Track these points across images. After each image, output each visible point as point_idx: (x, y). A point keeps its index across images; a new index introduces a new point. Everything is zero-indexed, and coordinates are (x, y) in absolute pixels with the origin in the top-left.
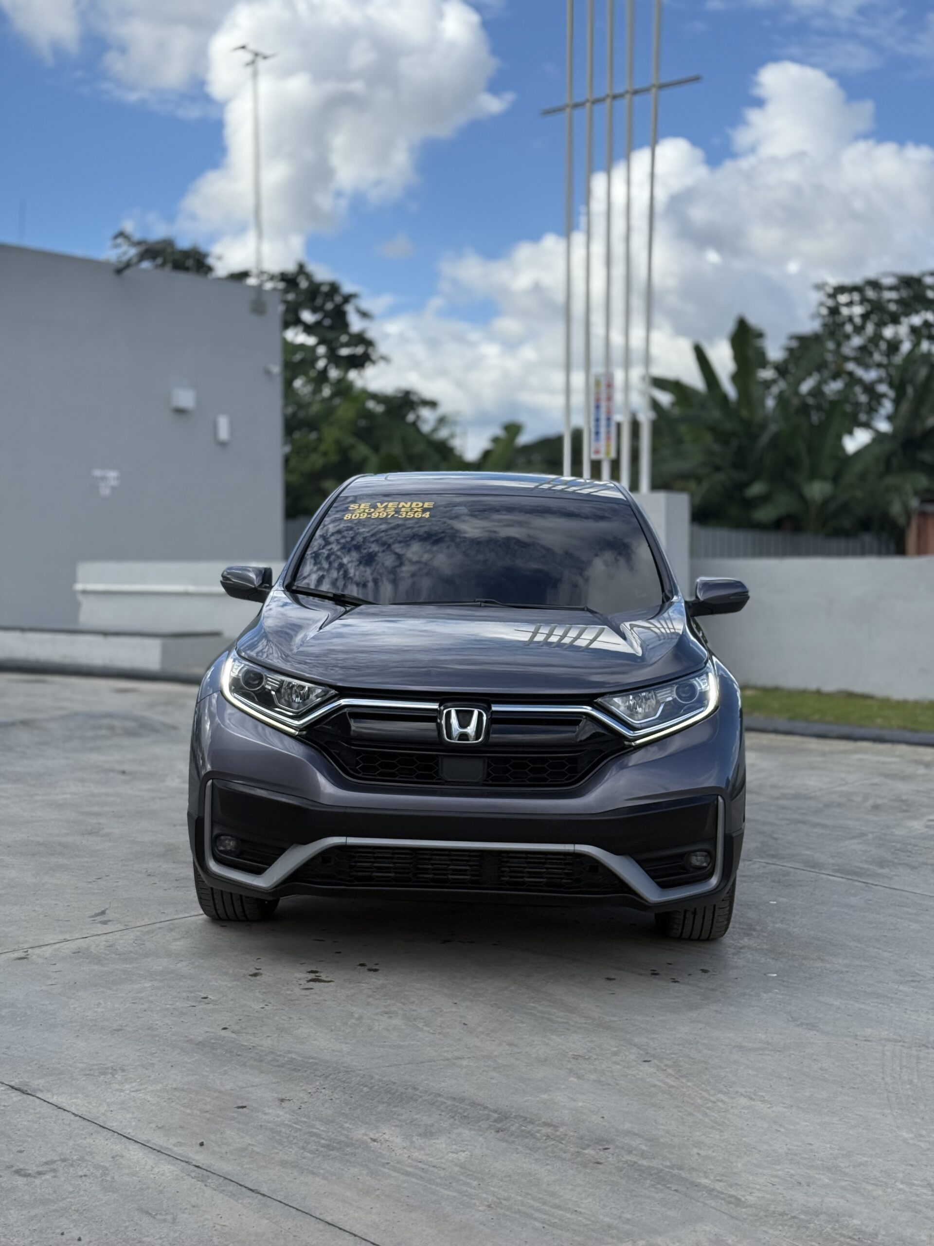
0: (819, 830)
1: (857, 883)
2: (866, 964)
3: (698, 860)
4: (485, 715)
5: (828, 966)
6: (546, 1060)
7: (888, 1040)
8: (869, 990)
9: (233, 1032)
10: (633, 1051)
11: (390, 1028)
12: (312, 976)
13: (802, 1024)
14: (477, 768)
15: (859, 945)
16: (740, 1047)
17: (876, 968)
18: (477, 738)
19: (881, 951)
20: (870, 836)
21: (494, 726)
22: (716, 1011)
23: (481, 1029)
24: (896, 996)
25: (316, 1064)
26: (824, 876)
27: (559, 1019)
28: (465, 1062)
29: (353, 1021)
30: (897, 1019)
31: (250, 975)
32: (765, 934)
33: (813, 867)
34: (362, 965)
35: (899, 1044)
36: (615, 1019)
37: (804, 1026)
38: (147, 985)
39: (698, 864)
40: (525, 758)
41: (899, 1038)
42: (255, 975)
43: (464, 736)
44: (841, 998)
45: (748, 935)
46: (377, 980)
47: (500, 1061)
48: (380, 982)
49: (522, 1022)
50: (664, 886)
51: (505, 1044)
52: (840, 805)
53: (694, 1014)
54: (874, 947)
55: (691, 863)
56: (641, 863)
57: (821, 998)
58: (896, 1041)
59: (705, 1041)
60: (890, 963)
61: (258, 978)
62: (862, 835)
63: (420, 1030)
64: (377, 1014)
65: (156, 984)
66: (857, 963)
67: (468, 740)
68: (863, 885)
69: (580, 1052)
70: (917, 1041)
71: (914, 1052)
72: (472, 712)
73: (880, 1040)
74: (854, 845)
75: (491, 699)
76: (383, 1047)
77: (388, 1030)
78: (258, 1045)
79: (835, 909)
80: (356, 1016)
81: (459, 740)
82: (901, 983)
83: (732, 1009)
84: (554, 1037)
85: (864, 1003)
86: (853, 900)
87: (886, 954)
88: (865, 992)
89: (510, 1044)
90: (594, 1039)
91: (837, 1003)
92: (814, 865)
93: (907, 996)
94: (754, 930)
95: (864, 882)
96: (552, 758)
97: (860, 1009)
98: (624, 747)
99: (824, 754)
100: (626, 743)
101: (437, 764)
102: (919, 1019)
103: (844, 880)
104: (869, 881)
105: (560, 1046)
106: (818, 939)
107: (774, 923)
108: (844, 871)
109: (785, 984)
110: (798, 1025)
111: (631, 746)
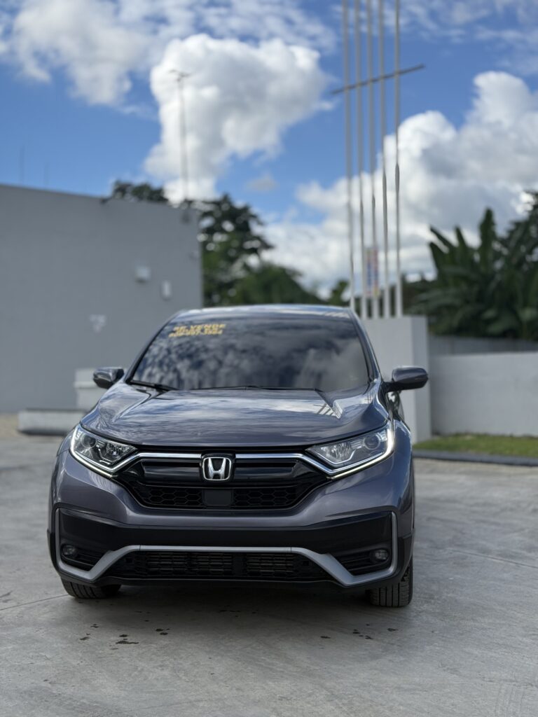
0: (493, 527)
1: (511, 564)
2: (504, 622)
3: (380, 555)
4: (230, 462)
5: (477, 624)
6: (259, 701)
7: (506, 681)
8: (501, 642)
9: (50, 683)
10: (323, 693)
11: (159, 678)
12: (122, 639)
13: (448, 669)
14: (227, 496)
15: (503, 609)
16: (399, 688)
17: (510, 625)
18: (226, 477)
19: (515, 613)
20: (527, 531)
21: (238, 469)
22: (390, 661)
23: (222, 678)
24: (519, 646)
25: (97, 707)
26: (490, 559)
27: (278, 669)
28: (201, 704)
29: (136, 673)
30: (516, 664)
31: (81, 639)
32: (439, 602)
33: (484, 553)
34: (158, 630)
35: (513, 683)
36: (317, 668)
37: (449, 671)
38: (9, 648)
39: (380, 558)
40: (258, 489)
41: (514, 679)
42: (84, 639)
43: (216, 476)
44: (480, 649)
45: (428, 602)
46: (164, 641)
47: (226, 703)
48: (166, 642)
49: (252, 672)
50: (355, 574)
51: (234, 689)
52: (511, 510)
53: (374, 663)
54: (512, 610)
55: (375, 558)
56: (339, 559)
57: (467, 650)
58: (511, 681)
59: (375, 684)
60: (520, 622)
61: (86, 641)
62: (522, 529)
63: (180, 679)
64: (154, 667)
65: (16, 646)
66: (498, 621)
67: (219, 478)
68: (514, 565)
69: (285, 695)
70: (526, 681)
71: (522, 689)
72: (222, 460)
73: (501, 680)
74: (516, 537)
75: (236, 451)
76: (149, 692)
77: (157, 679)
78: (63, 693)
79: (492, 582)
80: (139, 669)
81: (214, 478)
82: (525, 637)
83: (402, 659)
84: (270, 683)
85: (495, 652)
86: (505, 576)
87: (519, 615)
88: (498, 644)
89: (238, 689)
90: (298, 684)
91: (476, 653)
92: (485, 551)
93: (527, 646)
94: (433, 598)
95: (516, 563)
96: (277, 489)
97: (491, 657)
98: (327, 480)
99: (509, 476)
100: (328, 478)
101: (200, 495)
102: (531, 663)
103: (502, 562)
104: (520, 562)
105: (273, 690)
106: (475, 605)
107: (448, 593)
108: (503, 555)
109: (444, 639)
110: (445, 670)
111: (331, 480)
